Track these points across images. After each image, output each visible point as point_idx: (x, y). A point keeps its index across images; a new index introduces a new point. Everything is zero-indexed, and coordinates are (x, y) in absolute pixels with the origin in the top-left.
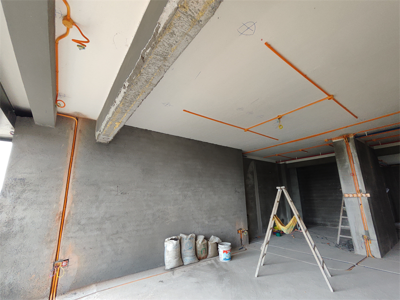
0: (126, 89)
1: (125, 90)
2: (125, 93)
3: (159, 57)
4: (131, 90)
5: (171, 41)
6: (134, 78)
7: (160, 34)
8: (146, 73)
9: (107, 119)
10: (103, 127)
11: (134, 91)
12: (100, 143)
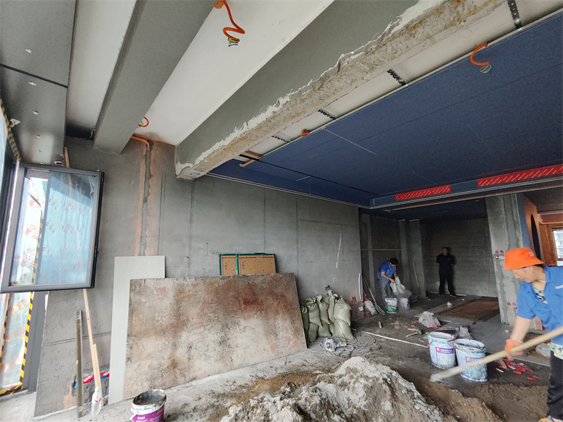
0: (281, 106)
1: (276, 109)
2: (274, 112)
3: (365, 66)
4: (288, 109)
5: (400, 45)
6: (305, 93)
7: (393, 35)
8: (329, 86)
9: (217, 146)
10: (201, 158)
11: (291, 111)
12: (182, 181)
